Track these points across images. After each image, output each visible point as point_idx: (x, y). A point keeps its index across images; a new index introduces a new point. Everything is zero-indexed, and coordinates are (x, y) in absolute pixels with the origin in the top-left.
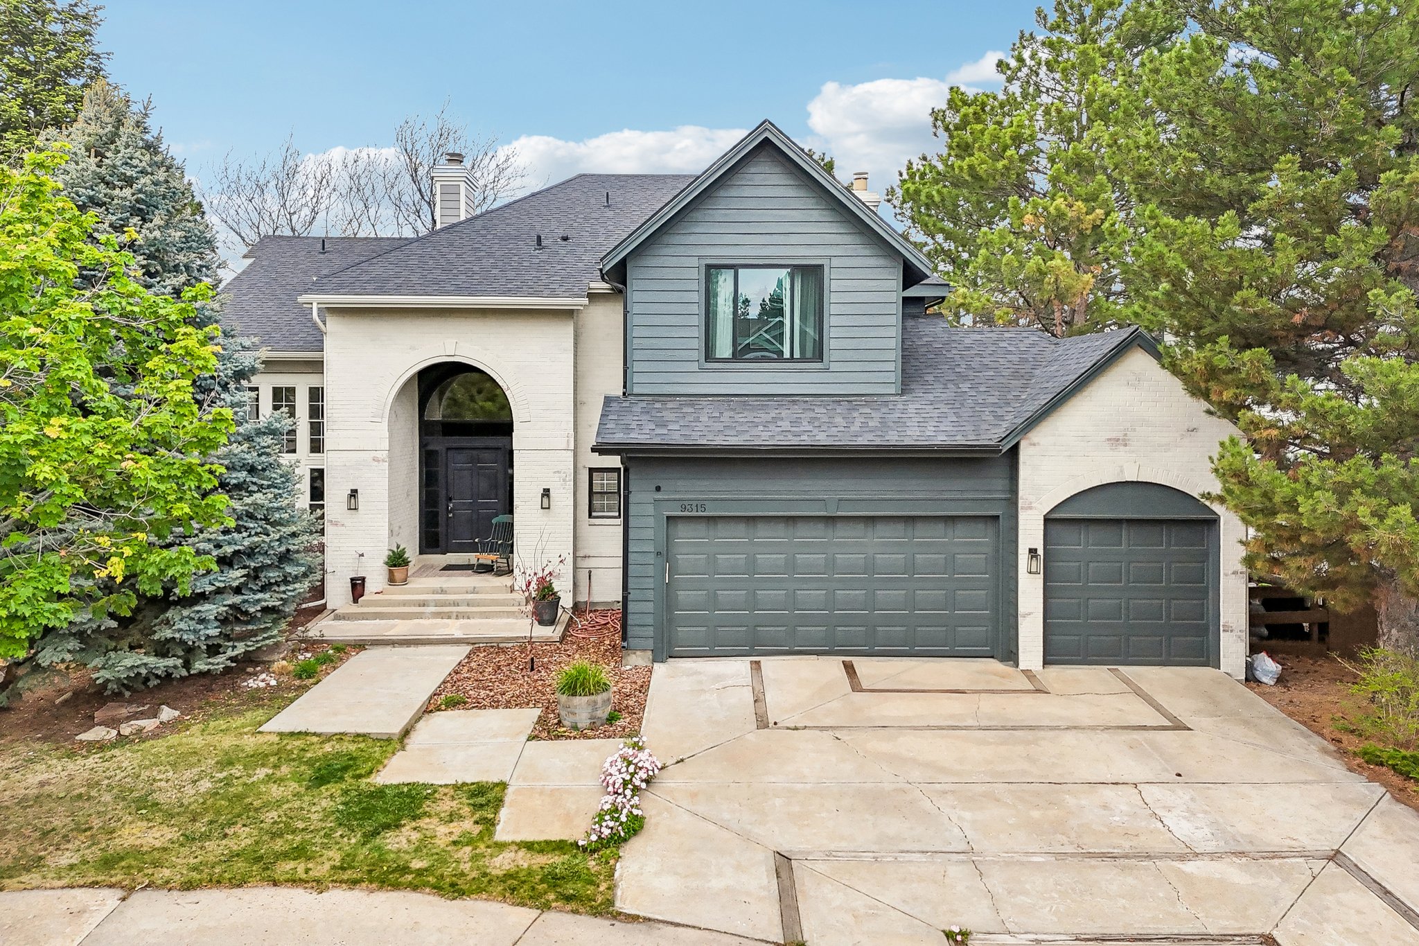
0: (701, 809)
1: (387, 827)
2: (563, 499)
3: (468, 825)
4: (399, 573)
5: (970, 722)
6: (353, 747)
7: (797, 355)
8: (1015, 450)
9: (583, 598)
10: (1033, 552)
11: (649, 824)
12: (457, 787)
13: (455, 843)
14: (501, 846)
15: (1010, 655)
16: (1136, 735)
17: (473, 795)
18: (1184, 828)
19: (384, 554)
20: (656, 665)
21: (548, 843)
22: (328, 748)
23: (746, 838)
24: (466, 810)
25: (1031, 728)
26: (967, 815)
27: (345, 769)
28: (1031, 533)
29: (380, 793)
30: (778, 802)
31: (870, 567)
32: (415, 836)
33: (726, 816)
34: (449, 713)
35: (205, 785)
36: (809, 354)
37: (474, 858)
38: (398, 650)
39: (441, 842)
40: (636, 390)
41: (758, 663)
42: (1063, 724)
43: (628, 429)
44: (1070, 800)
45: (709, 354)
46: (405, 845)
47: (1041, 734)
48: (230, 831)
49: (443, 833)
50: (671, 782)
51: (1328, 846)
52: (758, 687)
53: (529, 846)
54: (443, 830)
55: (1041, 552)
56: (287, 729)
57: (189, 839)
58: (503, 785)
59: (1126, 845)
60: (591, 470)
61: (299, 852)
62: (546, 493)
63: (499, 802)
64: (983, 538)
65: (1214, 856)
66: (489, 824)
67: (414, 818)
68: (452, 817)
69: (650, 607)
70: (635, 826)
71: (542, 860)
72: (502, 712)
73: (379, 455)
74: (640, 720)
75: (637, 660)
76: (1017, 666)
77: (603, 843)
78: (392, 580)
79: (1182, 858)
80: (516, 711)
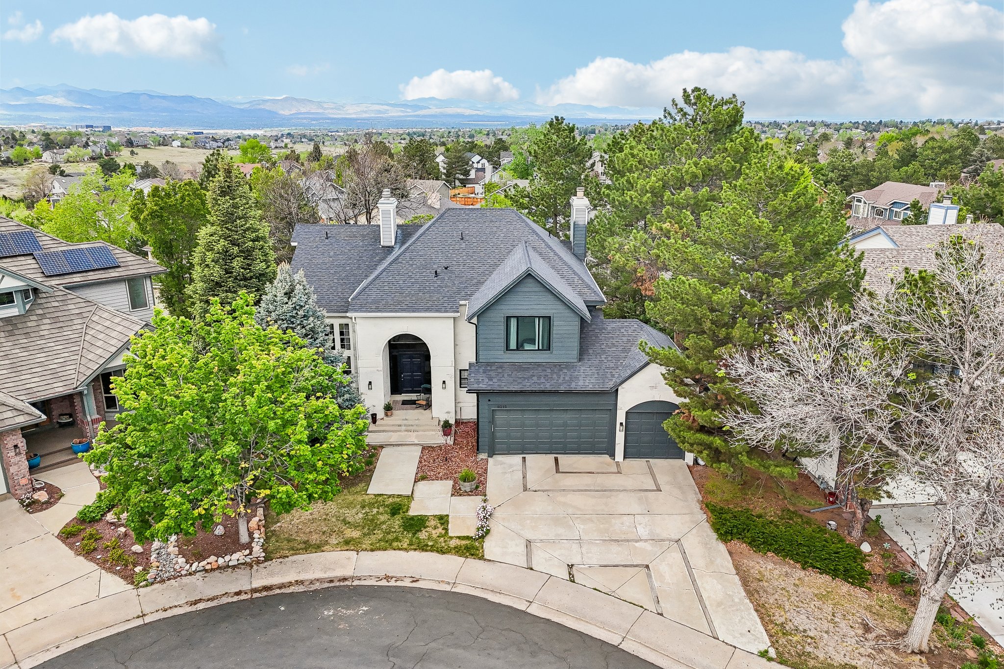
0: (506, 524)
1: (418, 531)
2: (451, 384)
3: (440, 530)
4: (389, 413)
5: (592, 488)
6: (398, 500)
7: (540, 348)
8: (617, 390)
9: (458, 417)
10: (621, 424)
11: (492, 531)
12: (435, 516)
13: (438, 536)
14: (451, 538)
15: (612, 455)
16: (643, 494)
17: (439, 520)
18: (643, 532)
19: (382, 406)
20: (490, 459)
21: (464, 537)
22: (391, 500)
23: (519, 535)
24: (439, 525)
25: (610, 491)
26: (582, 527)
27: (399, 509)
28: (621, 417)
29: (412, 518)
30: (528, 522)
31: (565, 425)
32: (427, 534)
33: (513, 527)
34: (423, 482)
35: (360, 515)
36: (545, 348)
37: (445, 542)
38: (395, 448)
39: (435, 536)
40: (481, 361)
41: (524, 458)
42: (621, 489)
43: (478, 383)
44: (613, 521)
45: (508, 348)
46: (425, 537)
47: (614, 493)
48: (375, 532)
49: (435, 533)
50: (498, 514)
51: (677, 538)
52: (524, 471)
53: (459, 538)
54: (434, 532)
55: (624, 424)
56: (376, 493)
57: (365, 535)
58: (448, 516)
59: (623, 537)
60: (460, 370)
61: (397, 539)
62: (444, 382)
63: (448, 522)
64: (606, 416)
65: (646, 541)
66: (446, 530)
67: (425, 528)
68: (435, 528)
69: (487, 439)
70: (488, 532)
71: (464, 542)
72: (439, 481)
73: (379, 369)
74: (486, 487)
75: (483, 456)
76: (614, 459)
77: (480, 538)
78: (386, 415)
79: (637, 541)
80: (444, 481)
